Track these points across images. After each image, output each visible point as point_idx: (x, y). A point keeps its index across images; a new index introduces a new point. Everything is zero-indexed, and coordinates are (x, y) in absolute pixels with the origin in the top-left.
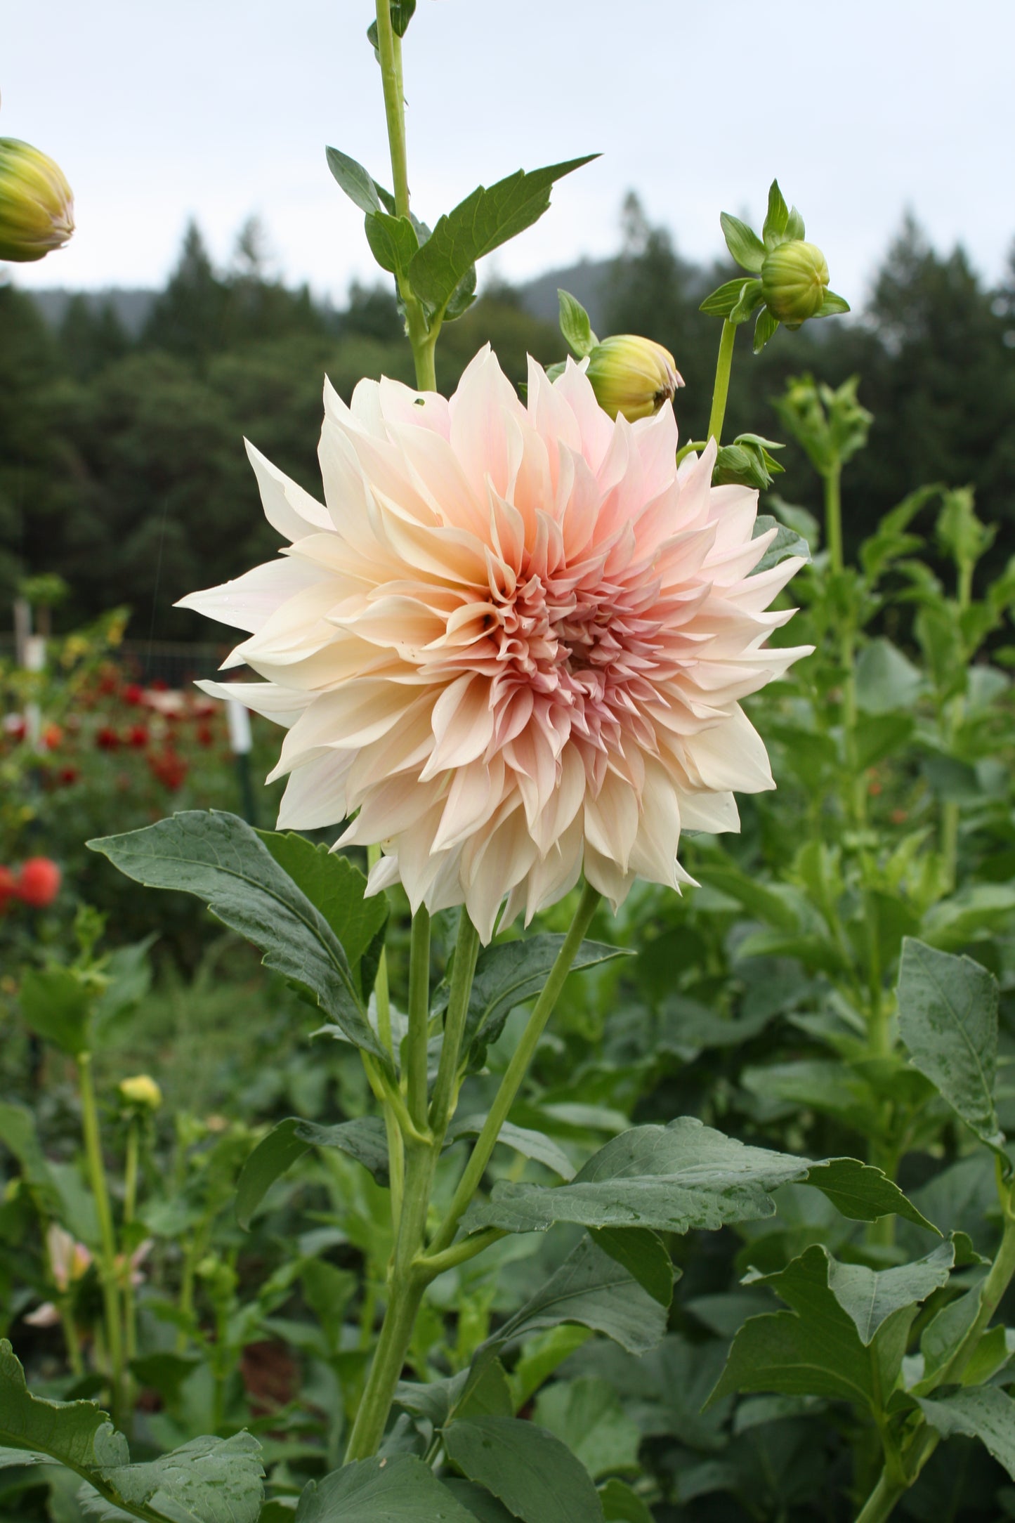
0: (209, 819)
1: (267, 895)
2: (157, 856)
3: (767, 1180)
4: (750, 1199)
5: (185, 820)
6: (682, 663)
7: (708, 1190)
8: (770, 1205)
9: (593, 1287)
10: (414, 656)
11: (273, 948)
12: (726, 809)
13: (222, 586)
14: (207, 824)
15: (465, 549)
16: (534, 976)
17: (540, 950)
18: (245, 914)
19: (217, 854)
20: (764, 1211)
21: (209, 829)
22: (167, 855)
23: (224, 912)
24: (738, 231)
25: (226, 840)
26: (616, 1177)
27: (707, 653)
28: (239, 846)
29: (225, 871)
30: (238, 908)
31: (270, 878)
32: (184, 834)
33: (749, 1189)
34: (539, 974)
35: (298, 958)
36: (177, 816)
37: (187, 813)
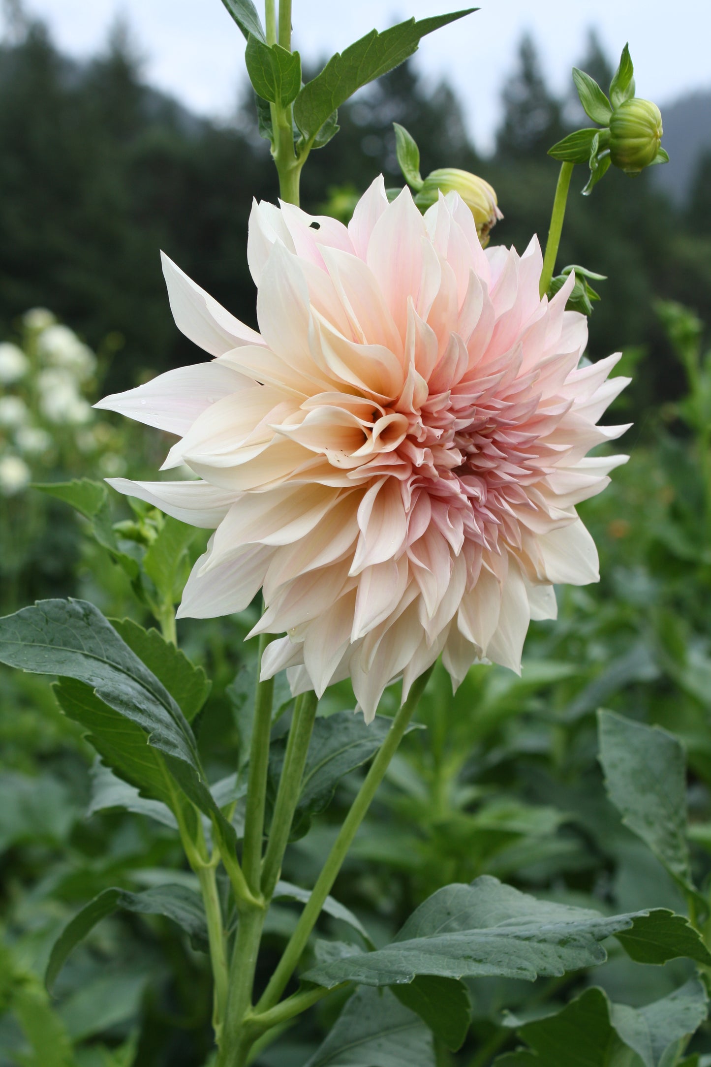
0: (69, 607)
1: (130, 679)
2: (23, 643)
3: (596, 930)
4: (585, 948)
5: (47, 608)
6: (545, 470)
7: (543, 941)
8: (601, 952)
9: (372, 1035)
10: (339, 461)
11: (154, 729)
12: (546, 598)
13: (135, 389)
14: (68, 612)
15: (379, 364)
16: (342, 750)
17: (342, 726)
18: (125, 698)
19: (81, 640)
20: (597, 958)
21: (71, 616)
22: (33, 642)
23: (106, 695)
24: (587, 85)
25: (86, 627)
26: (439, 932)
27: (561, 463)
28: (99, 632)
29: (91, 657)
30: (117, 692)
31: (130, 664)
32: (47, 621)
33: (582, 939)
34: (347, 748)
35: (173, 737)
36: (38, 604)
37: (48, 601)
